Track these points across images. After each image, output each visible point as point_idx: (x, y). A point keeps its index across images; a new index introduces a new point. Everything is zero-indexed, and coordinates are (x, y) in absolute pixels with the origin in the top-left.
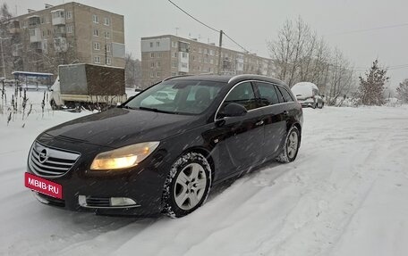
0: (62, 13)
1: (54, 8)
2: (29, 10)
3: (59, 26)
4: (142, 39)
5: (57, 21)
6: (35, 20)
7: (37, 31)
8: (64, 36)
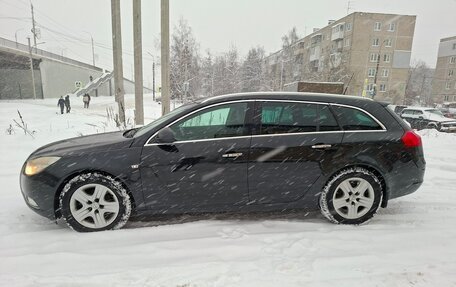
0: (342, 27)
1: (336, 22)
2: (314, 29)
3: (337, 41)
4: (442, 40)
5: (336, 36)
6: (318, 38)
7: (317, 49)
8: (340, 51)
